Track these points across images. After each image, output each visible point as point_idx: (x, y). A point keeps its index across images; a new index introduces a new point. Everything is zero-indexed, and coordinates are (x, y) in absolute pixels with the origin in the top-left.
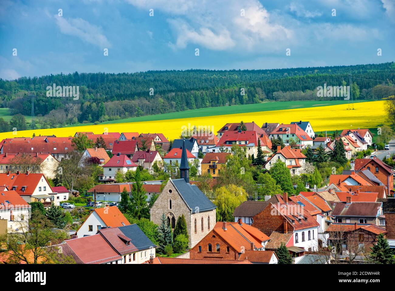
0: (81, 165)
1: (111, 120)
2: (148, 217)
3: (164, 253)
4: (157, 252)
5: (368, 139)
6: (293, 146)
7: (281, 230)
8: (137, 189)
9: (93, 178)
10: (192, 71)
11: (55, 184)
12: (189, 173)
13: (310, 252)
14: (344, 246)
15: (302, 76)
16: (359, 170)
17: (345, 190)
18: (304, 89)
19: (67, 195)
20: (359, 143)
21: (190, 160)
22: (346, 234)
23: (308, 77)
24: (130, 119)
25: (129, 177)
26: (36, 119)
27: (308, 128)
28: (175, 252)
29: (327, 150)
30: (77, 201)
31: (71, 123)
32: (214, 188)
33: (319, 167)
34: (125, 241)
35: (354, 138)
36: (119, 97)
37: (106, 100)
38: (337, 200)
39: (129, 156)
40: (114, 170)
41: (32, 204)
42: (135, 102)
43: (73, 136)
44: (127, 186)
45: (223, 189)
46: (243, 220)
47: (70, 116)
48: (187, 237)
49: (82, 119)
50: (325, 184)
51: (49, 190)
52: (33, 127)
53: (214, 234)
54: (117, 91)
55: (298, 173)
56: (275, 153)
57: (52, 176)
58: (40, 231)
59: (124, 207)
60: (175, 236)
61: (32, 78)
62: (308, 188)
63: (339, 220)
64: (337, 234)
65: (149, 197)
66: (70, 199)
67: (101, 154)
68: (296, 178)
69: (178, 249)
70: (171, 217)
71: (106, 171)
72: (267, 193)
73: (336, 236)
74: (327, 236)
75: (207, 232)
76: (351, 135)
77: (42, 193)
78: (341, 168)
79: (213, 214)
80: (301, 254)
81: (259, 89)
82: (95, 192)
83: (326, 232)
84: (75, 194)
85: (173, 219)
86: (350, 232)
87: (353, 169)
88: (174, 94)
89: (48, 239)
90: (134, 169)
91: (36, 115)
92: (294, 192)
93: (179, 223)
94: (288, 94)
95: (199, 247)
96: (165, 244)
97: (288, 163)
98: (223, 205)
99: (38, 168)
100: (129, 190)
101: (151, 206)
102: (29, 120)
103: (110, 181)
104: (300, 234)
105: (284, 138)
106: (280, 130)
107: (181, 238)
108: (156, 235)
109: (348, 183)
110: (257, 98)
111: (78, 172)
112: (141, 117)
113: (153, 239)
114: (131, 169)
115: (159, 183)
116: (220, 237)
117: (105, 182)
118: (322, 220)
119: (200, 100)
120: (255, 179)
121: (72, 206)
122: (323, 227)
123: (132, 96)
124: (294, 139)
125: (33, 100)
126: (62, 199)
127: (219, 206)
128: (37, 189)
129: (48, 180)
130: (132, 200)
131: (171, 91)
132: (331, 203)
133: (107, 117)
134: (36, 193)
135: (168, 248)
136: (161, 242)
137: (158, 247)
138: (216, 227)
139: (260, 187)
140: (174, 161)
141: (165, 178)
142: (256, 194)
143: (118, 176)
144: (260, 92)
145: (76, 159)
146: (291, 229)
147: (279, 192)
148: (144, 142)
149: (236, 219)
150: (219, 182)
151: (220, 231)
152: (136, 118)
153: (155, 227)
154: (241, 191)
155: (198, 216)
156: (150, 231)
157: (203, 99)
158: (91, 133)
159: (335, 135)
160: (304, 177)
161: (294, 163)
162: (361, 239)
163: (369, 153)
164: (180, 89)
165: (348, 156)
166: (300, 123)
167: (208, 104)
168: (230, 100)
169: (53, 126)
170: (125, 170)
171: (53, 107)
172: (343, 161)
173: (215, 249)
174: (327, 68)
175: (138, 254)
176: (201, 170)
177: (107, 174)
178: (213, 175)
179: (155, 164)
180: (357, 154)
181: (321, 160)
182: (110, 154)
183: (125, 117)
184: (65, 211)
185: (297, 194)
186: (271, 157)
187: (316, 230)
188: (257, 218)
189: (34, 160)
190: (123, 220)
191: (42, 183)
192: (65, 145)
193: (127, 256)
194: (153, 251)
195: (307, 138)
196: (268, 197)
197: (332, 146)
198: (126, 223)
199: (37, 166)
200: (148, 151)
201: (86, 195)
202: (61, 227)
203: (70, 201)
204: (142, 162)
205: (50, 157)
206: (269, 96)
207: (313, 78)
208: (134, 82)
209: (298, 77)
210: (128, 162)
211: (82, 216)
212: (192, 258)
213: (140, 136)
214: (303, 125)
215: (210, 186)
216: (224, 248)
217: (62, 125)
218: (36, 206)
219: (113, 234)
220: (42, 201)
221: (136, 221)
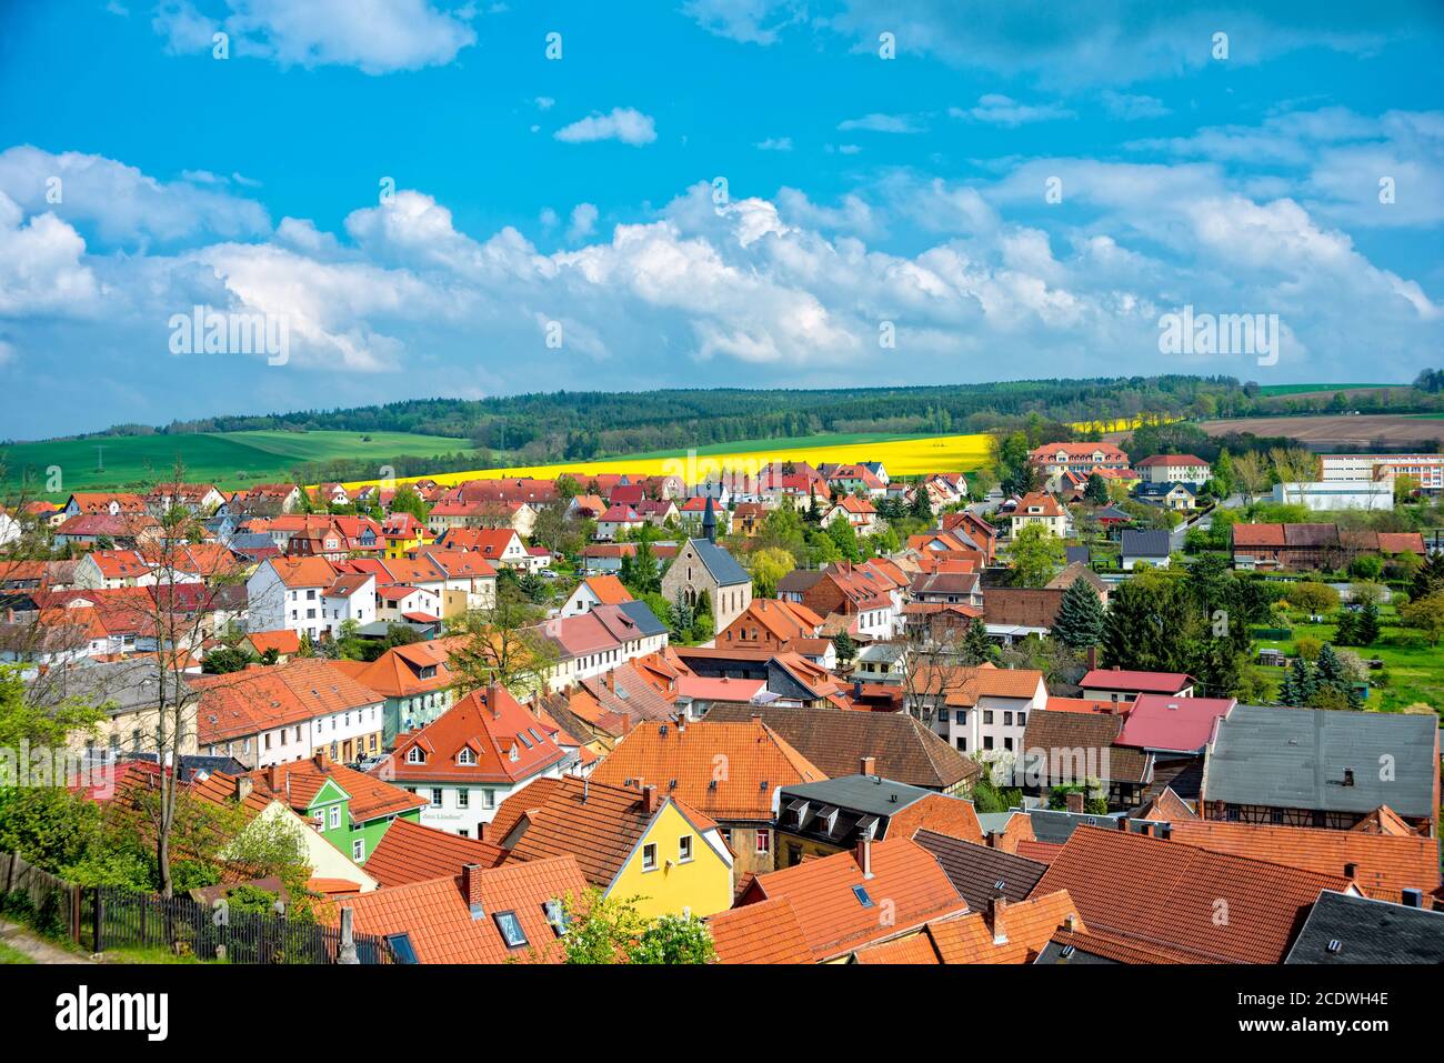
0: (568, 518)
1: (608, 457)
2: (659, 591)
3: (680, 640)
4: (670, 639)
5: (962, 486)
6: (860, 495)
7: (842, 610)
8: (643, 552)
9: (583, 537)
10: (721, 390)
11: (531, 543)
12: (715, 531)
13: (880, 641)
14: (926, 633)
15: (872, 399)
16: (949, 530)
17: (929, 557)
18: (876, 416)
19: (548, 559)
20: (949, 492)
21: (717, 513)
22: (929, 616)
23: (880, 401)
24: (635, 455)
25: (633, 536)
26: (508, 454)
27: (880, 471)
28: (695, 639)
29: (906, 501)
30: (561, 568)
31: (553, 460)
32: (751, 551)
33: (894, 525)
34: (626, 624)
35: (943, 485)
36: (621, 424)
37: (603, 429)
38: (920, 571)
39: (633, 507)
40: (613, 526)
41: (499, 571)
42: (642, 432)
43: (556, 478)
44: (630, 548)
45: (762, 553)
46: (789, 596)
47: (552, 451)
48: (712, 619)
49: (570, 455)
50: (903, 548)
51: (523, 552)
52: (502, 466)
53: (749, 616)
54: (617, 417)
55: (866, 532)
56: (835, 505)
57: (528, 533)
58: (511, 607)
59: (626, 576)
60: (695, 617)
61: (502, 398)
62: (878, 552)
63: (921, 597)
64: (917, 617)
65: (660, 564)
66: (552, 564)
67: (595, 503)
68: (863, 539)
69: (699, 636)
70: (690, 591)
71: (601, 528)
72: (823, 559)
73: (916, 619)
74: (904, 619)
75: (739, 612)
76: (939, 481)
77: (515, 555)
78: (925, 526)
79: (748, 588)
80: (869, 643)
81: (812, 417)
82: (586, 556)
83: (903, 614)
84: (559, 558)
85: (693, 594)
86: (935, 614)
87: (940, 527)
88: (695, 422)
89: (521, 619)
90: (640, 525)
91: (507, 448)
92: (860, 559)
93: (701, 600)
94: (853, 424)
95: (728, 632)
96: (682, 628)
97: (852, 518)
98: (762, 575)
99: (509, 522)
100: (632, 554)
101: (663, 575)
102: (497, 455)
103: (607, 541)
104: (867, 615)
105: (847, 484)
106: (842, 473)
107: (703, 619)
108: (669, 616)
109: (934, 547)
110: (810, 430)
111: (562, 528)
112: (650, 454)
113: (665, 621)
114: (635, 524)
115: (673, 544)
116: (757, 620)
117: (600, 542)
118: (897, 598)
119: (731, 431)
120: (807, 540)
121: (555, 574)
122: (899, 606)
123: (638, 423)
124: (861, 485)
125: (503, 428)
126: (540, 565)
127: (757, 577)
128: (507, 550)
129: (522, 539)
130: (636, 567)
131: (692, 418)
132: (910, 574)
133: (603, 452)
134: (506, 555)
135: (686, 633)
136: (676, 625)
137: (672, 631)
138: (751, 605)
139: (814, 550)
140: (695, 514)
141: (683, 537)
142: (808, 561)
143: (618, 533)
144: (815, 422)
145: (560, 509)
146: (854, 609)
147: (839, 558)
148: (654, 487)
149: (780, 596)
150: (757, 545)
151: (757, 611)
152: (643, 454)
153: (668, 604)
154: (787, 557)
155: (728, 590)
156: (660, 609)
157: (736, 429)
158: (582, 474)
159: (917, 481)
160: (874, 538)
161: (860, 519)
162: (950, 621)
163: (962, 506)
164: (703, 415)
165: (935, 510)
166: (869, 464)
167: (743, 436)
168: (774, 431)
169: (529, 465)
170: (627, 526)
171: (531, 438)
172: (927, 517)
173: (750, 635)
174: (907, 388)
175: (644, 642)
176: (731, 528)
177: (603, 531)
178: (748, 535)
179: (669, 518)
180: (947, 507)
181: (898, 516)
182: (607, 504)
183: (628, 453)
184: (545, 581)
185: (864, 561)
186: (829, 510)
187: (888, 611)
188: (808, 594)
189: (504, 510)
190: (624, 594)
191: (515, 542)
192: (544, 491)
193: (630, 644)
194: (666, 636)
195: (877, 485)
196: (824, 566)
197: (913, 496)
198: (628, 599)
199: (507, 518)
200: (660, 500)
201: (574, 559)
202: (540, 603)
203: (552, 567)
204: (650, 515)
205: (525, 506)
206: (827, 425)
207: (888, 402)
208: (641, 405)
209: (866, 400)
210: (632, 514)
211: (568, 588)
212: (718, 648)
213: (649, 479)
214: (873, 467)
215: (744, 549)
216: (762, 635)
217: (541, 463)
218: (505, 576)
219: (611, 613)
220: (514, 567)
221: (641, 596)
